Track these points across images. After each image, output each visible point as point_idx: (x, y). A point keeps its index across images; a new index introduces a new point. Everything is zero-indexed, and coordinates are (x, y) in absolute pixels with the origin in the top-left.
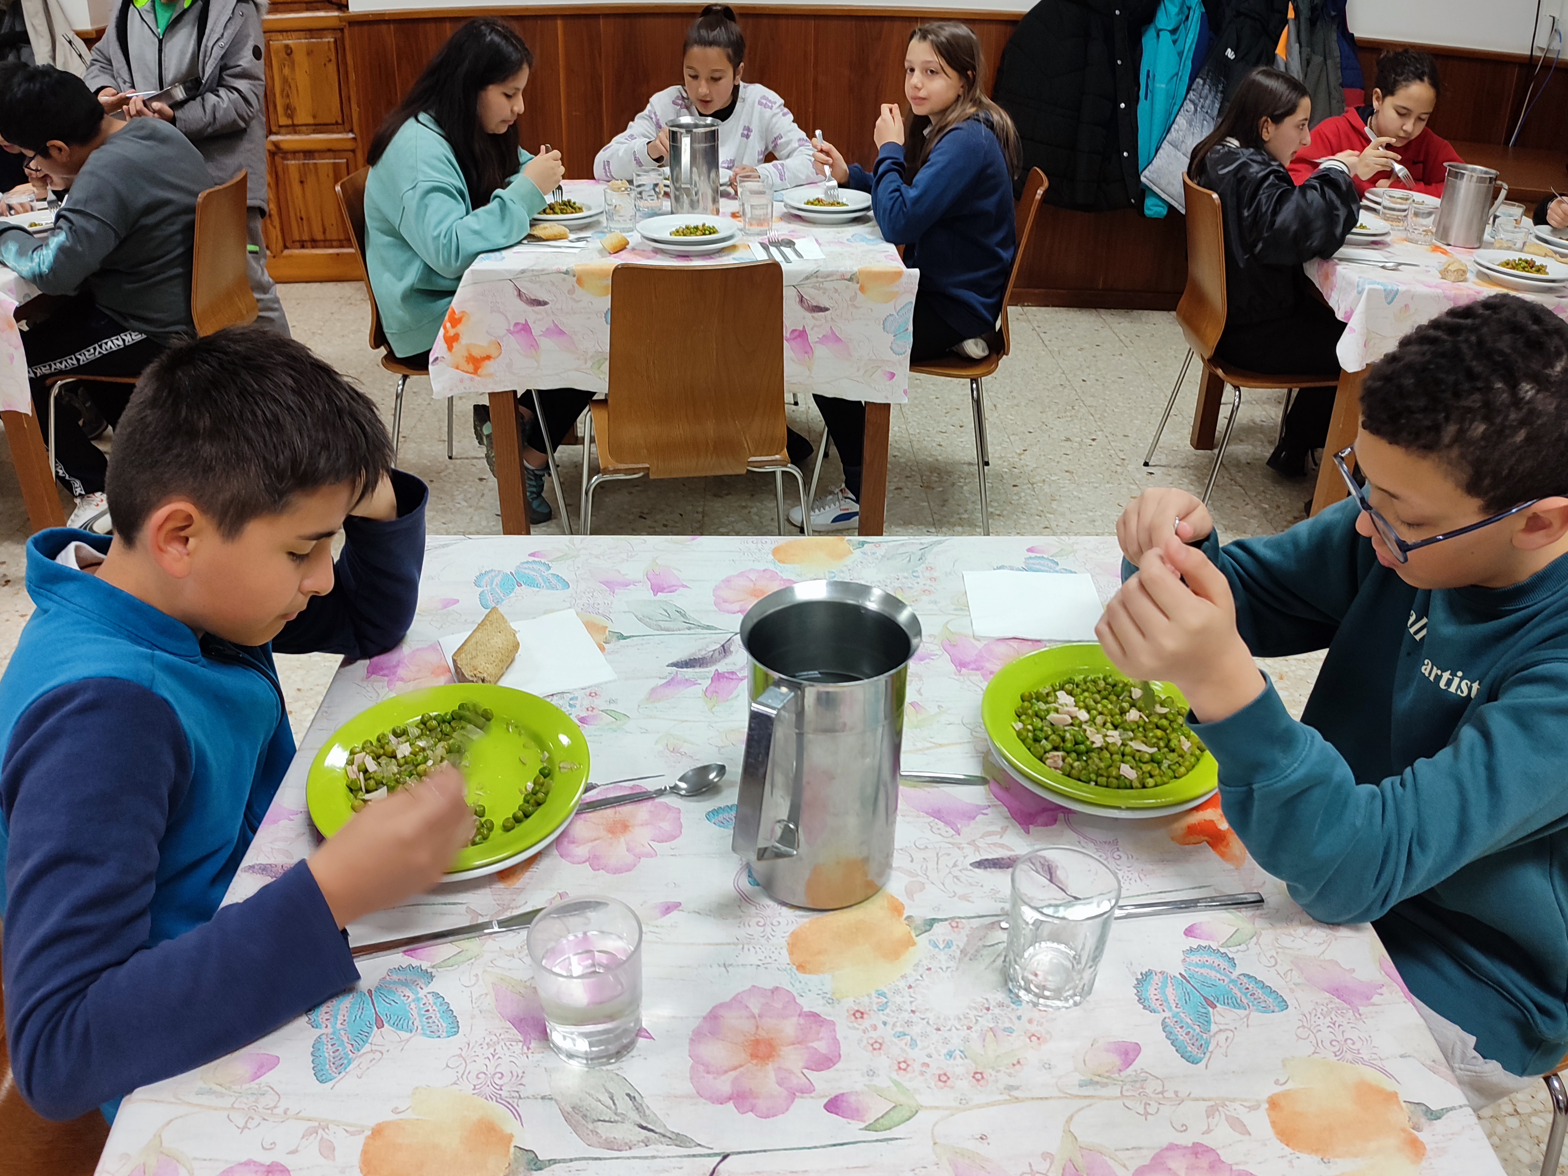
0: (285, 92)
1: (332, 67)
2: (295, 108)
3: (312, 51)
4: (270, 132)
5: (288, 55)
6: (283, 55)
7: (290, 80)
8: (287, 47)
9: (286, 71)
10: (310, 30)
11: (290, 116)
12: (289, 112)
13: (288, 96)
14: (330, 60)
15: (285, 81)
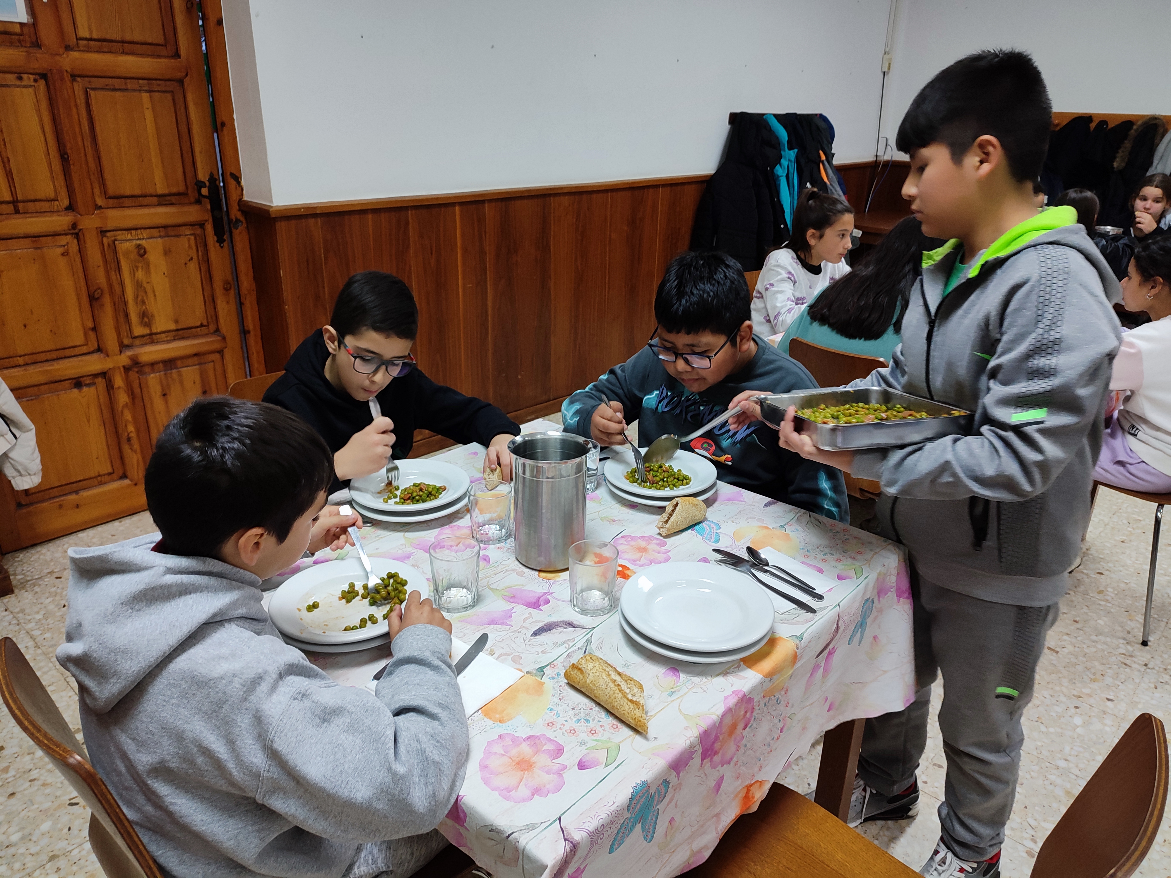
0: (140, 298)
1: (193, 266)
2: (153, 315)
3: (170, 251)
4: (123, 347)
5: (142, 256)
6: (134, 255)
7: (145, 284)
8: (139, 246)
9: (140, 274)
10: (165, 227)
11: (148, 325)
12: (146, 319)
13: (143, 302)
14: (192, 259)
15: (138, 285)
